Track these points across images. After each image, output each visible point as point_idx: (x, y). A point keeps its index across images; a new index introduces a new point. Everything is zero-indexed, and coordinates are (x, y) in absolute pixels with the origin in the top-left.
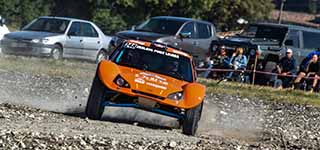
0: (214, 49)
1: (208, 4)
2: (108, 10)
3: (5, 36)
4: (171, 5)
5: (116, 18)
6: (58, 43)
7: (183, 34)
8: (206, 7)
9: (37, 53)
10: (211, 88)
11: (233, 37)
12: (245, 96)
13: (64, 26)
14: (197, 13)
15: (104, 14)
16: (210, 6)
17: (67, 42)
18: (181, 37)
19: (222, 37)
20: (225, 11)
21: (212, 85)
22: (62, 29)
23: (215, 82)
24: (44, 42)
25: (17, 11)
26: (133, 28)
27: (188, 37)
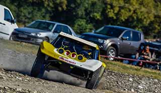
0: (142, 48)
1: (146, 22)
2: (85, 20)
3: (15, 30)
4: (124, 20)
5: (89, 25)
6: (47, 37)
7: (124, 38)
8: (144, 23)
9: (34, 42)
10: (136, 71)
11: (154, 42)
12: (156, 78)
13: (51, 26)
14: (139, 27)
15: (82, 22)
16: (148, 22)
17: (53, 37)
18: (122, 39)
19: (147, 41)
20: (157, 26)
21: (136, 70)
22: (50, 28)
23: (139, 68)
24: (38, 35)
25: (29, 16)
26: (93, 31)
27: (126, 39)
